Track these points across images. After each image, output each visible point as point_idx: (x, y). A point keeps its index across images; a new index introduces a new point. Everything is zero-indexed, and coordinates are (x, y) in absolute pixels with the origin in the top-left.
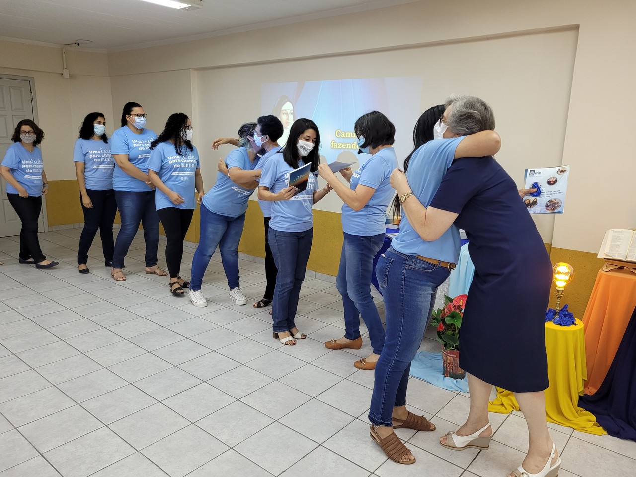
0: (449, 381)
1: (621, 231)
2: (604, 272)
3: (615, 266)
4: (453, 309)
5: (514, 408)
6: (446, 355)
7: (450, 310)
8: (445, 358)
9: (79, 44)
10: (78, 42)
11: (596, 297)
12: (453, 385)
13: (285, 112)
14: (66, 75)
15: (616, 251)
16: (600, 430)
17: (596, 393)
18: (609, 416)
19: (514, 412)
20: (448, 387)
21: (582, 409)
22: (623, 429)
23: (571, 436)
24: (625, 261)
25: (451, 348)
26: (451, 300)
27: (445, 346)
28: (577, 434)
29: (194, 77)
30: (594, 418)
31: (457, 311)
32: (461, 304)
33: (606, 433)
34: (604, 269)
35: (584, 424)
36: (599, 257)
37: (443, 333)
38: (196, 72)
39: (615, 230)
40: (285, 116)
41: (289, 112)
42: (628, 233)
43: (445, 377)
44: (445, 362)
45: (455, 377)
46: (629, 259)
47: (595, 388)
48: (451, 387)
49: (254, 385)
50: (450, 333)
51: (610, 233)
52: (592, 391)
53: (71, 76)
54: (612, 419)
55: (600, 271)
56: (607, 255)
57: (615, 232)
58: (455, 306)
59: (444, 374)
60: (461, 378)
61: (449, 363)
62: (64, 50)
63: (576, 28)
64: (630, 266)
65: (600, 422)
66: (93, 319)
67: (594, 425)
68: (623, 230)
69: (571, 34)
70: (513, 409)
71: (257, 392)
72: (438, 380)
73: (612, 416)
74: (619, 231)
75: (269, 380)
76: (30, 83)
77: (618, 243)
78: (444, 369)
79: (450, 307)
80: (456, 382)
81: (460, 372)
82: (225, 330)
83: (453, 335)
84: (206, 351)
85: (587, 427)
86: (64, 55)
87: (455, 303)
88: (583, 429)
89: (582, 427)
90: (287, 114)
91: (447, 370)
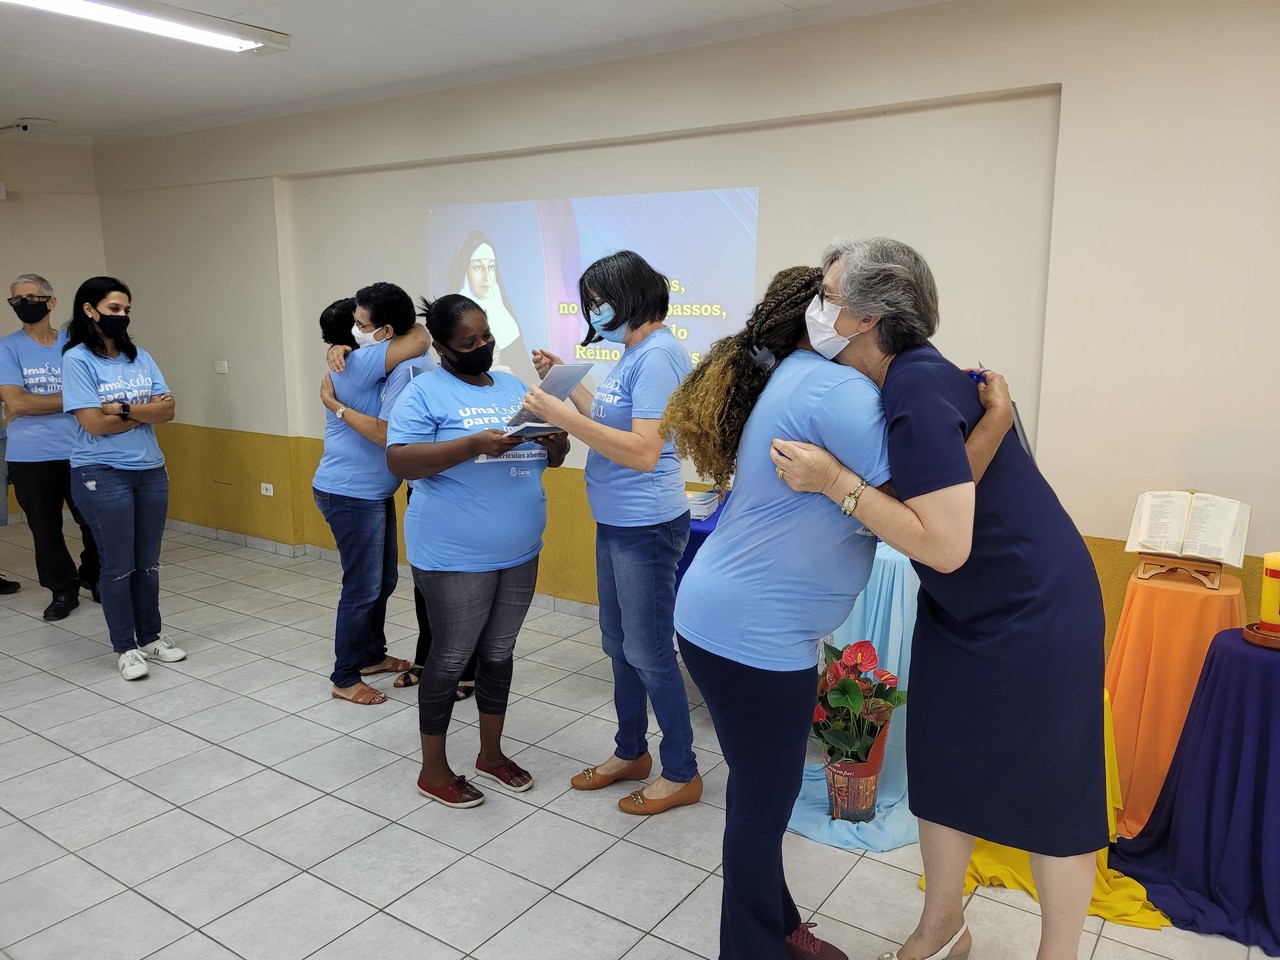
0: (842, 827)
1: (1168, 496)
2: (1141, 581)
3: (1162, 566)
4: (843, 673)
5: (979, 880)
6: (834, 773)
7: (837, 676)
8: (830, 778)
9: (25, 128)
10: (23, 123)
11: (1128, 632)
12: (850, 837)
13: (478, 264)
15: (1160, 537)
16: (1157, 917)
17: (1142, 835)
18: (1172, 884)
19: (980, 890)
20: (841, 842)
21: (1116, 873)
22: (1202, 912)
23: (1099, 936)
24: (1180, 555)
25: (844, 759)
26: (838, 654)
27: (831, 752)
28: (1113, 930)
29: (282, 197)
30: (1140, 891)
31: (852, 677)
32: (859, 661)
33: (1168, 922)
34: (1141, 575)
35: (1123, 906)
36: (1128, 549)
37: (826, 727)
38: (285, 186)
39: (1156, 493)
40: (479, 272)
41: (486, 264)
42: (1181, 498)
43: (834, 819)
44: (831, 786)
45: (855, 820)
46: (1188, 553)
47: (1138, 820)
48: (848, 843)
49: (418, 870)
50: (840, 724)
51: (1147, 501)
52: (1133, 829)
53: (11, 195)
54: (1179, 891)
55: (1133, 579)
56: (1143, 546)
57: (1157, 497)
58: (846, 667)
59: (831, 813)
60: (867, 820)
61: (840, 789)
63: (1056, 90)
64: (1191, 568)
65: (1156, 900)
66: (50, 734)
67: (1144, 906)
68: (1172, 493)
69: (1045, 103)
70: (976, 884)
71: (424, 887)
72: (819, 827)
73: (1177, 883)
74: (1163, 496)
75: (453, 856)
77: (1162, 520)
78: (831, 804)
79: (837, 670)
80: (857, 828)
81: (864, 808)
82: (356, 742)
83: (846, 729)
84: (311, 794)
85: (1129, 913)
87: (846, 660)
88: (1121, 917)
89: (1120, 914)
90: (484, 268)
91: (837, 805)
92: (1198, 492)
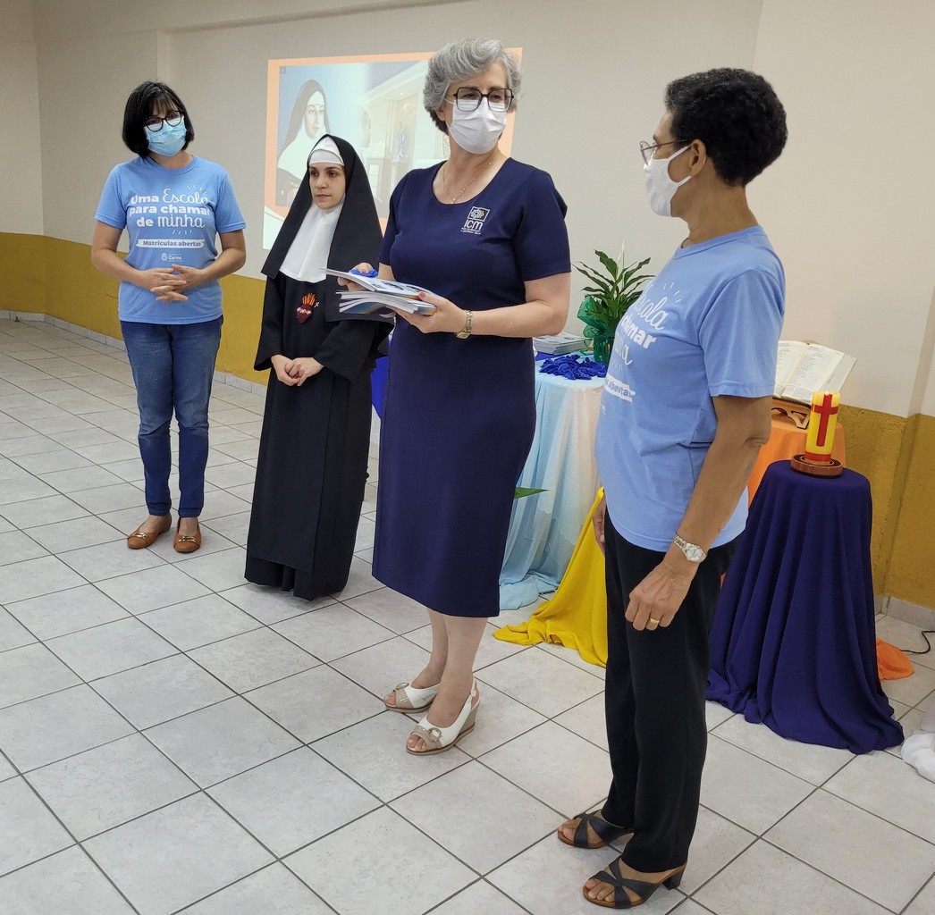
19: (541, 644)
40: (313, 115)
42: (801, 347)
64: (789, 409)
68: (791, 342)
70: (541, 640)
90: (315, 113)
92: (813, 342)
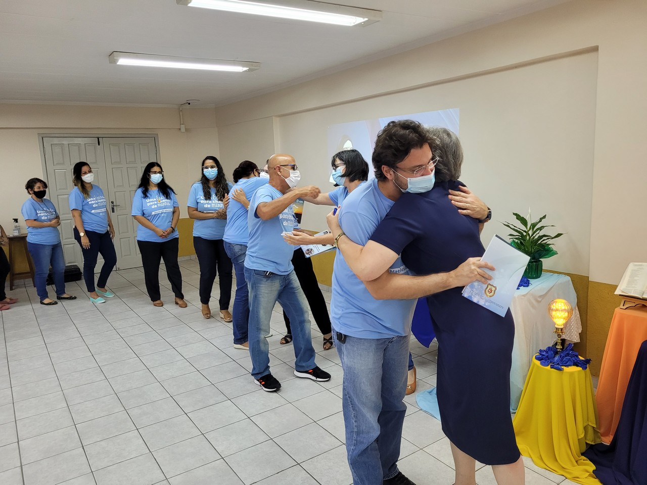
2: (621, 310)
3: (632, 303)
9: (189, 104)
10: (189, 102)
14: (183, 130)
15: (632, 287)
16: (595, 482)
18: (610, 468)
21: (585, 458)
23: (558, 484)
24: (641, 297)
28: (568, 483)
29: (277, 124)
30: (592, 467)
34: (622, 307)
35: (576, 474)
36: (616, 293)
38: (278, 119)
39: (635, 263)
51: (631, 268)
53: (186, 130)
54: (613, 472)
55: (617, 309)
62: (181, 109)
63: (595, 49)
65: (598, 474)
66: (169, 340)
67: (590, 475)
68: (644, 264)
71: (267, 412)
73: (614, 468)
76: (155, 139)
85: (580, 477)
86: (181, 113)
88: (575, 478)
89: (574, 476)
